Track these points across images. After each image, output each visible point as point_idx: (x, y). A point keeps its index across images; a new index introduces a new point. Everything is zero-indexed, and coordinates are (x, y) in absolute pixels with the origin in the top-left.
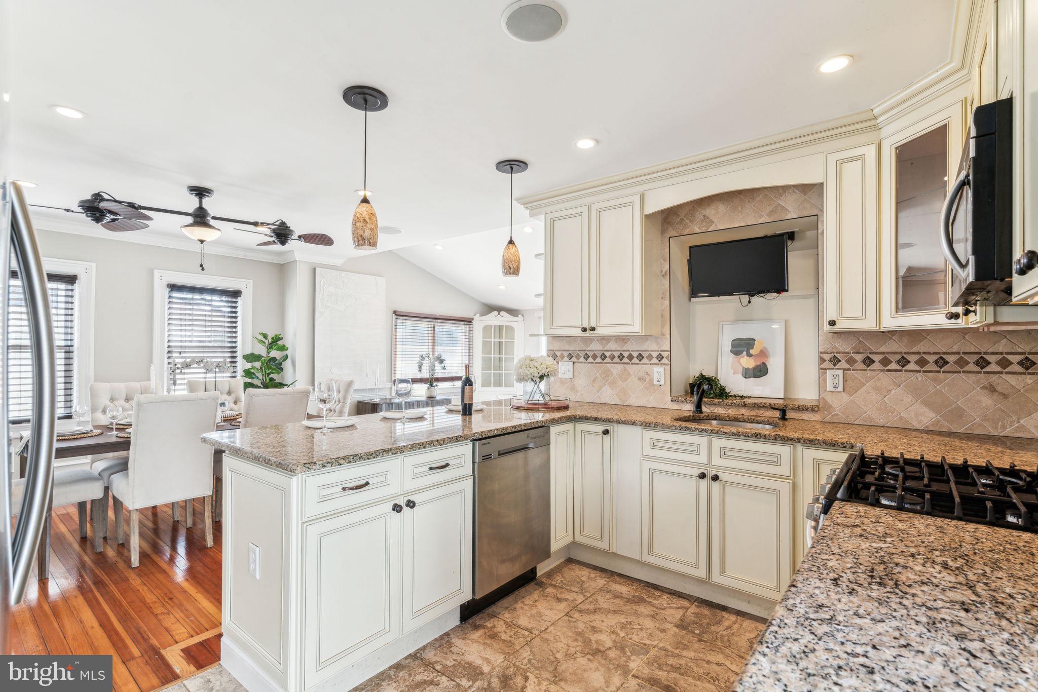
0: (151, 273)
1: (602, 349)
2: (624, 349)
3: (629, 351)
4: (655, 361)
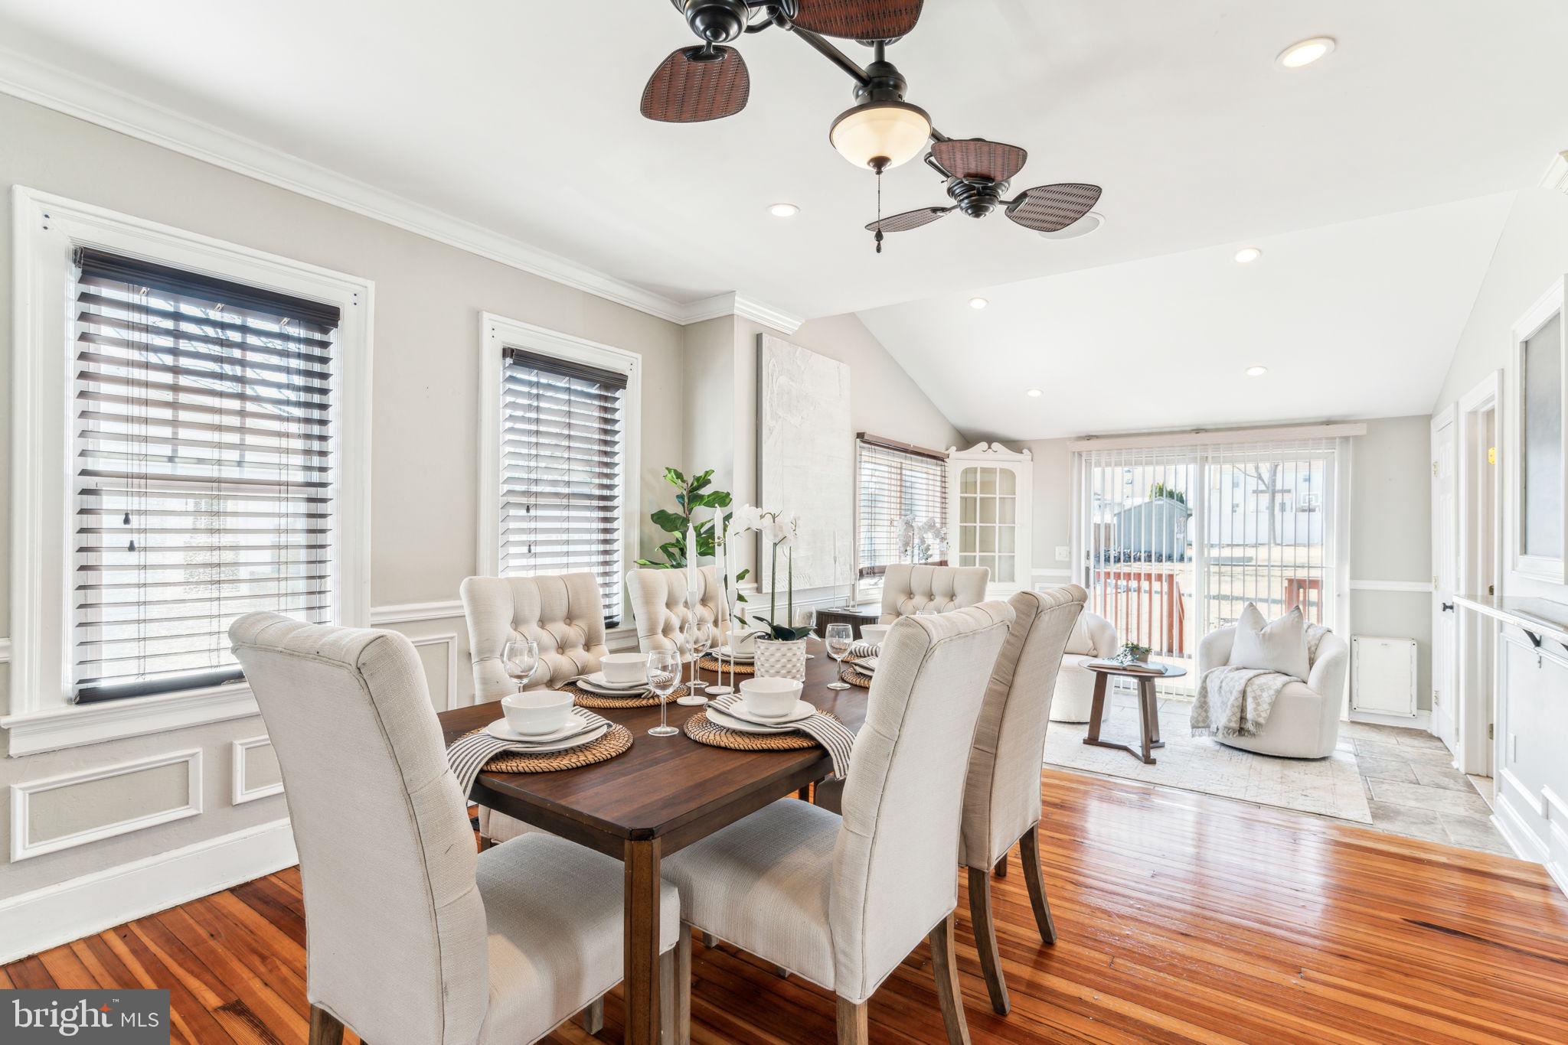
0: (476, 316)
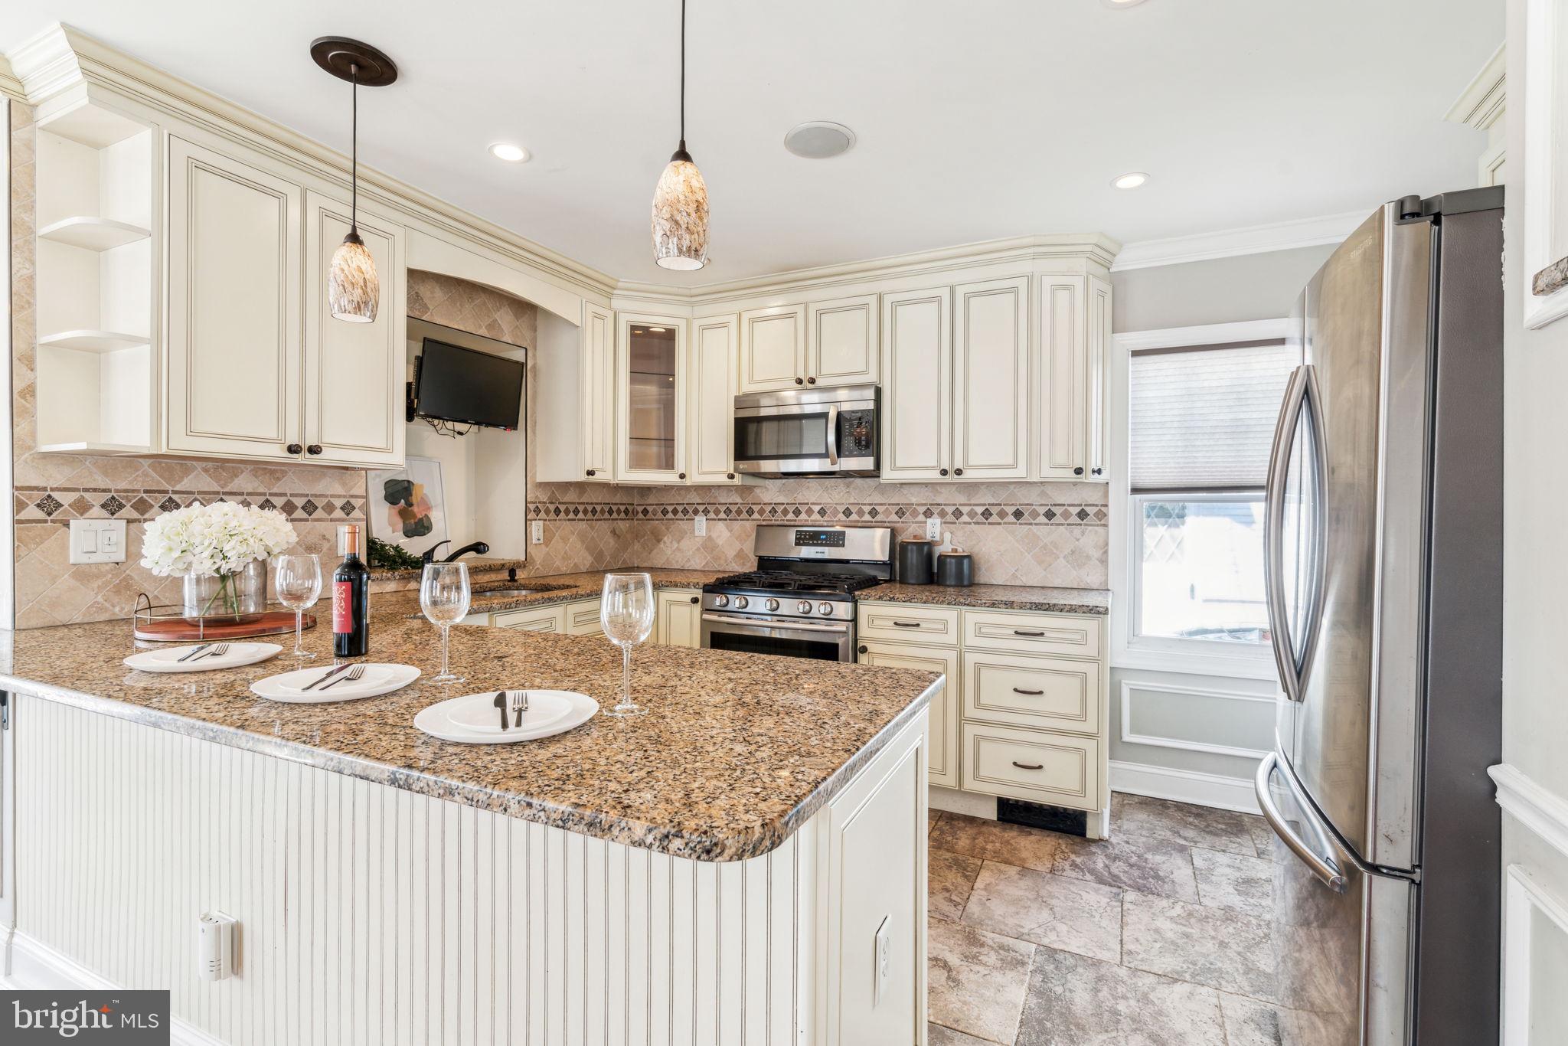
1: (217, 488)
2: (275, 490)
3: (285, 495)
4: (338, 513)
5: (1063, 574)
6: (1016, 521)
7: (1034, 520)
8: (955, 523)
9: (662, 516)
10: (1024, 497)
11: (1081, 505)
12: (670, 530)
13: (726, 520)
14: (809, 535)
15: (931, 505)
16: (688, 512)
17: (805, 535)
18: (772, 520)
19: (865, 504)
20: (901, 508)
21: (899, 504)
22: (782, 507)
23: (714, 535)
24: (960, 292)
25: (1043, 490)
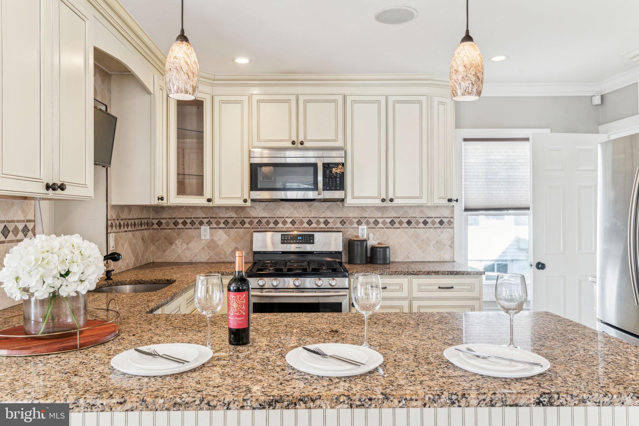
4: (21, 236)
5: (432, 255)
6: (408, 226)
7: (417, 226)
8: (375, 228)
9: (173, 226)
10: (411, 214)
11: (440, 217)
12: (181, 236)
13: (225, 228)
14: (290, 237)
15: (361, 218)
16: (196, 223)
17: (288, 237)
18: (258, 228)
19: (321, 218)
20: (343, 220)
21: (342, 218)
22: (266, 220)
23: (216, 239)
24: (391, 100)
25: (421, 210)
